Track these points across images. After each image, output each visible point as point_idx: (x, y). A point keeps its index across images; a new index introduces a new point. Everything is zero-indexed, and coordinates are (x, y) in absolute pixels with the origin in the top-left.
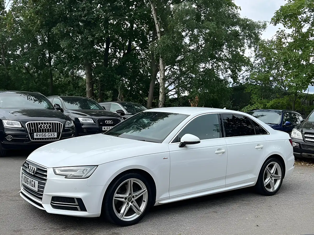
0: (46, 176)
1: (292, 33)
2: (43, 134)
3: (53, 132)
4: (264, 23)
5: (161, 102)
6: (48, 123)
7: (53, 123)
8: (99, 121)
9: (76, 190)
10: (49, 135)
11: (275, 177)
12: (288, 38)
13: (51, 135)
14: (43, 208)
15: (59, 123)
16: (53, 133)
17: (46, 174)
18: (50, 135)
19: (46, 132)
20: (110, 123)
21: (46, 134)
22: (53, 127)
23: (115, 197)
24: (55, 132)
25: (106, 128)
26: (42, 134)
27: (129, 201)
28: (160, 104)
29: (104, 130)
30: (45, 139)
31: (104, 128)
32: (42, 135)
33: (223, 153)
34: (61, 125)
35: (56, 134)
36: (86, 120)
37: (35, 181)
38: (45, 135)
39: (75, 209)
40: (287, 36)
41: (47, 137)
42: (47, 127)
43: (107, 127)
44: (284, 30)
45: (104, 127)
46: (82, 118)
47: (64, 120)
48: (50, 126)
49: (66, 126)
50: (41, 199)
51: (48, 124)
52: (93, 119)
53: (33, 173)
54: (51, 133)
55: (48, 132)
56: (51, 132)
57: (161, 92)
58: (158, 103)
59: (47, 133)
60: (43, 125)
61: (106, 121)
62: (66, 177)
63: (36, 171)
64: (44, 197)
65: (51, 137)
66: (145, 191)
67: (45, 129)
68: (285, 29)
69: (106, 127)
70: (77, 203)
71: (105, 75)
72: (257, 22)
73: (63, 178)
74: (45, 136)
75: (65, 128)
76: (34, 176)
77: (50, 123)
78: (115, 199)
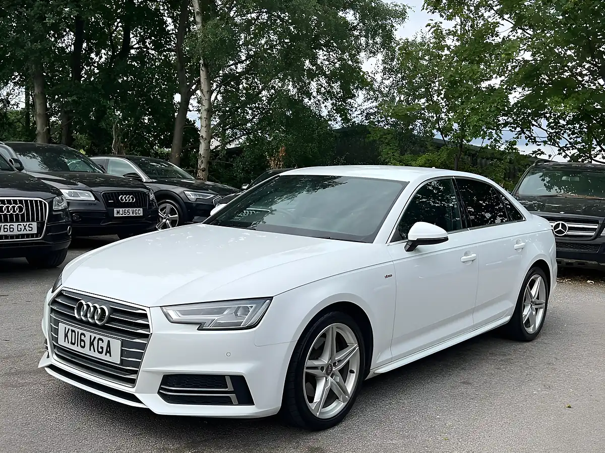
0: (147, 327)
1: (454, 29)
2: (7, 225)
3: (28, 220)
4: (402, 7)
5: (204, 157)
6: (15, 202)
7: (26, 201)
8: (106, 196)
9: (228, 358)
10: (21, 229)
11: (536, 304)
12: (447, 38)
13: (25, 228)
14: (142, 403)
15: (41, 202)
16: (28, 223)
17: (147, 323)
18: (23, 228)
19: (12, 221)
20: (129, 200)
21: (13, 225)
22: (27, 209)
23: (308, 368)
24: (33, 220)
25: (121, 212)
26: (4, 226)
27: (328, 375)
28: (202, 162)
29: (118, 215)
30: (12, 237)
31: (118, 212)
32: (4, 228)
33: (473, 261)
34: (45, 204)
35: (34, 225)
36: (76, 195)
37: (109, 339)
38: (10, 228)
39: (227, 402)
40: (447, 33)
41: (16, 232)
42: (14, 211)
43: (124, 209)
44: (441, 23)
45: (118, 210)
46: (67, 191)
47: (50, 195)
48: (21, 209)
49: (54, 208)
50: (133, 382)
51: (17, 204)
52: (92, 193)
53: (100, 319)
54: (25, 224)
55: (17, 221)
56: (23, 221)
57: (202, 137)
58: (197, 161)
59: (16, 224)
60: (5, 206)
61: (122, 197)
62: (201, 327)
63: (109, 317)
64: (141, 378)
65: (25, 232)
66: (355, 349)
67: (11, 215)
68: (442, 20)
69: (121, 209)
70: (230, 388)
71: (81, 98)
72: (389, 4)
73: (193, 331)
74: (10, 231)
75: (54, 213)
76: (103, 327)
77: (21, 201)
78: (306, 373)
